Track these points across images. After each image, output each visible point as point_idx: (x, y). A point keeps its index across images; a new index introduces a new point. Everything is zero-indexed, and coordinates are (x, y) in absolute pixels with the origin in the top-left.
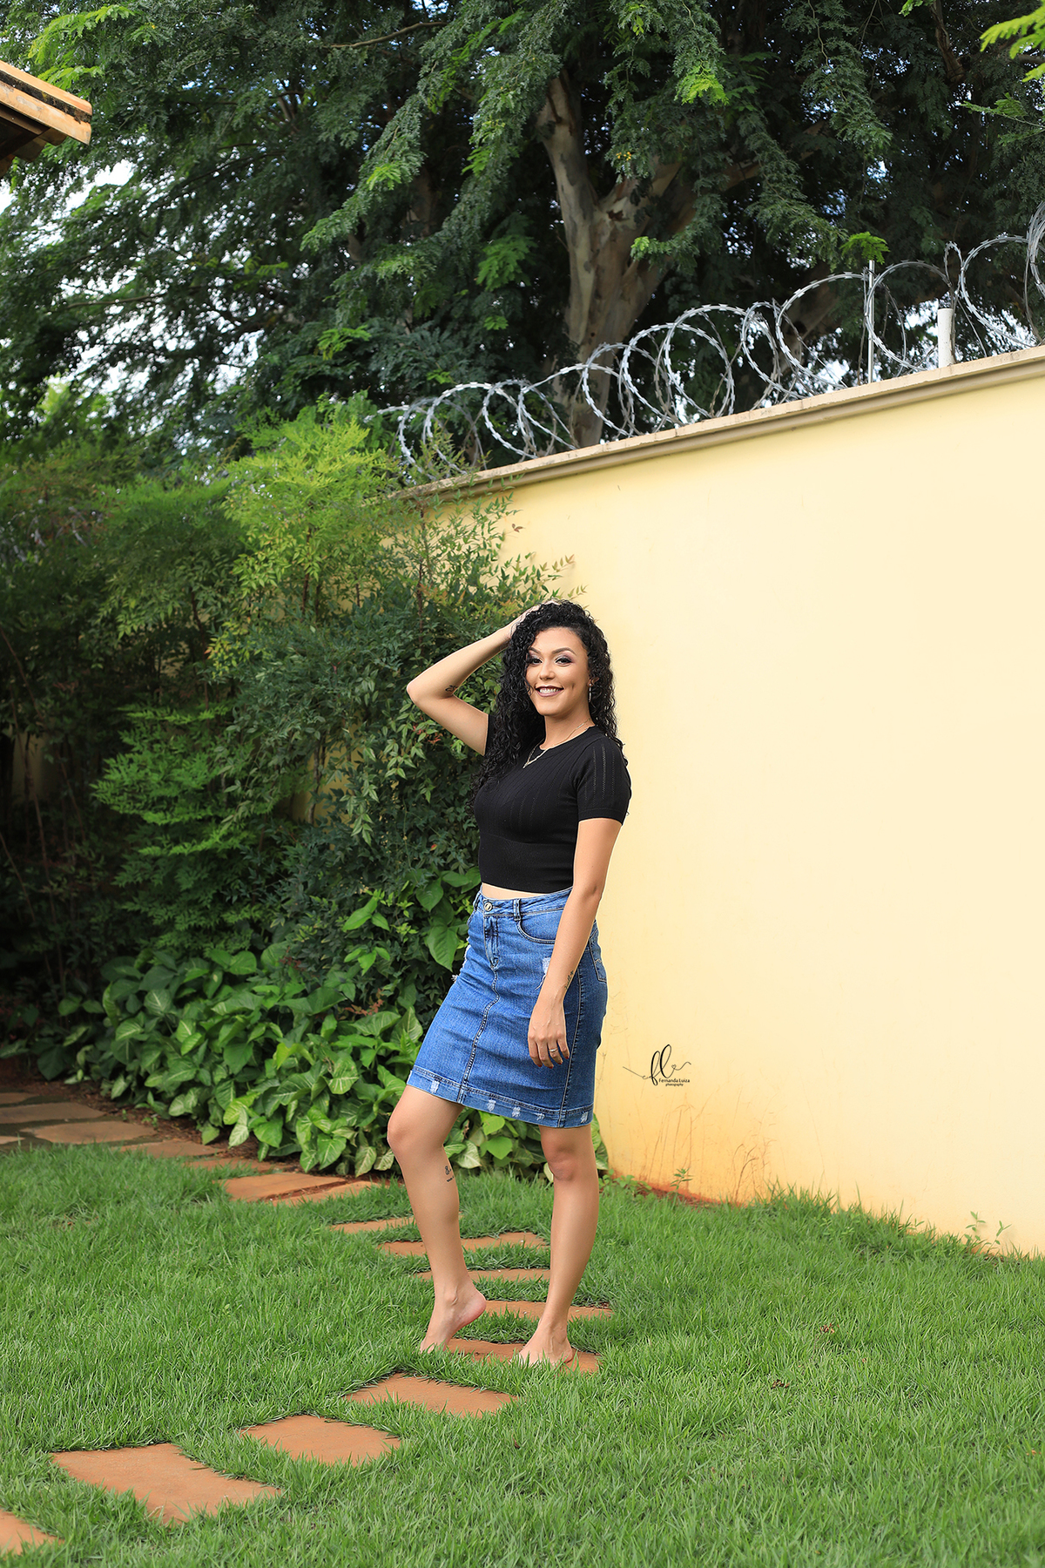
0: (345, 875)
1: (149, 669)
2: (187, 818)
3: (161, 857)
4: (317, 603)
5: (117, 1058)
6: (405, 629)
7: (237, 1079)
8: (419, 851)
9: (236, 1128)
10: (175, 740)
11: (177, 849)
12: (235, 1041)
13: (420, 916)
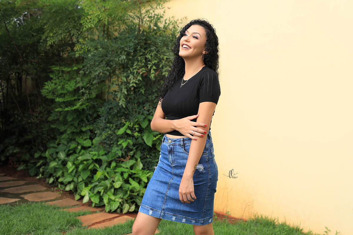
0: (118, 117)
1: (59, 55)
2: (69, 99)
3: (62, 111)
4: (107, 34)
5: (50, 172)
6: (135, 39)
7: (85, 181)
8: (141, 109)
9: (85, 197)
10: (66, 76)
11: (66, 109)
12: (84, 170)
13: (141, 129)
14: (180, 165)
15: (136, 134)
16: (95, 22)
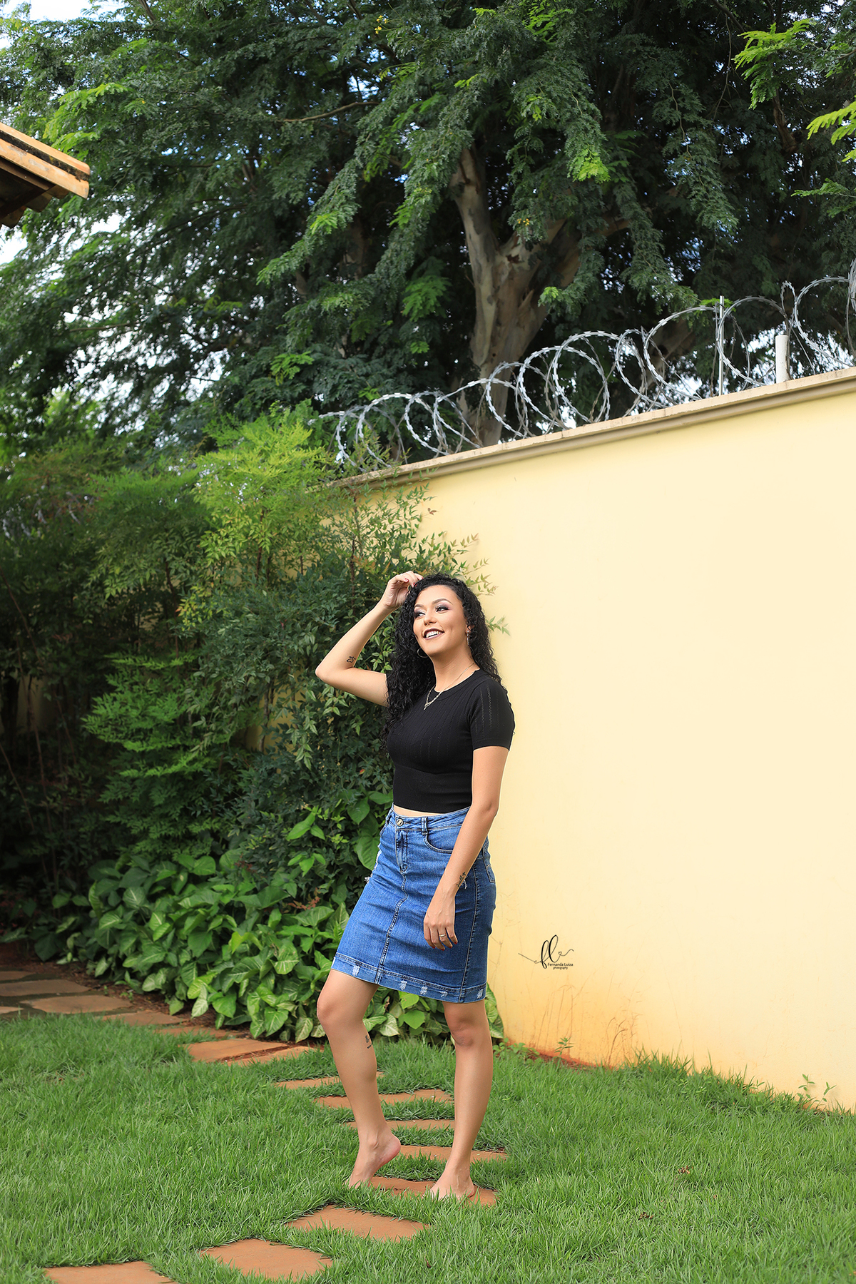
0: (289, 795)
1: (130, 624)
2: (160, 746)
3: (138, 778)
4: (268, 572)
5: (100, 943)
6: (340, 593)
7: (199, 962)
8: (350, 775)
9: (198, 1001)
10: (151, 682)
11: (151, 772)
12: (197, 930)
13: (351, 828)
14: (418, 871)
15: (337, 839)
16: (239, 546)
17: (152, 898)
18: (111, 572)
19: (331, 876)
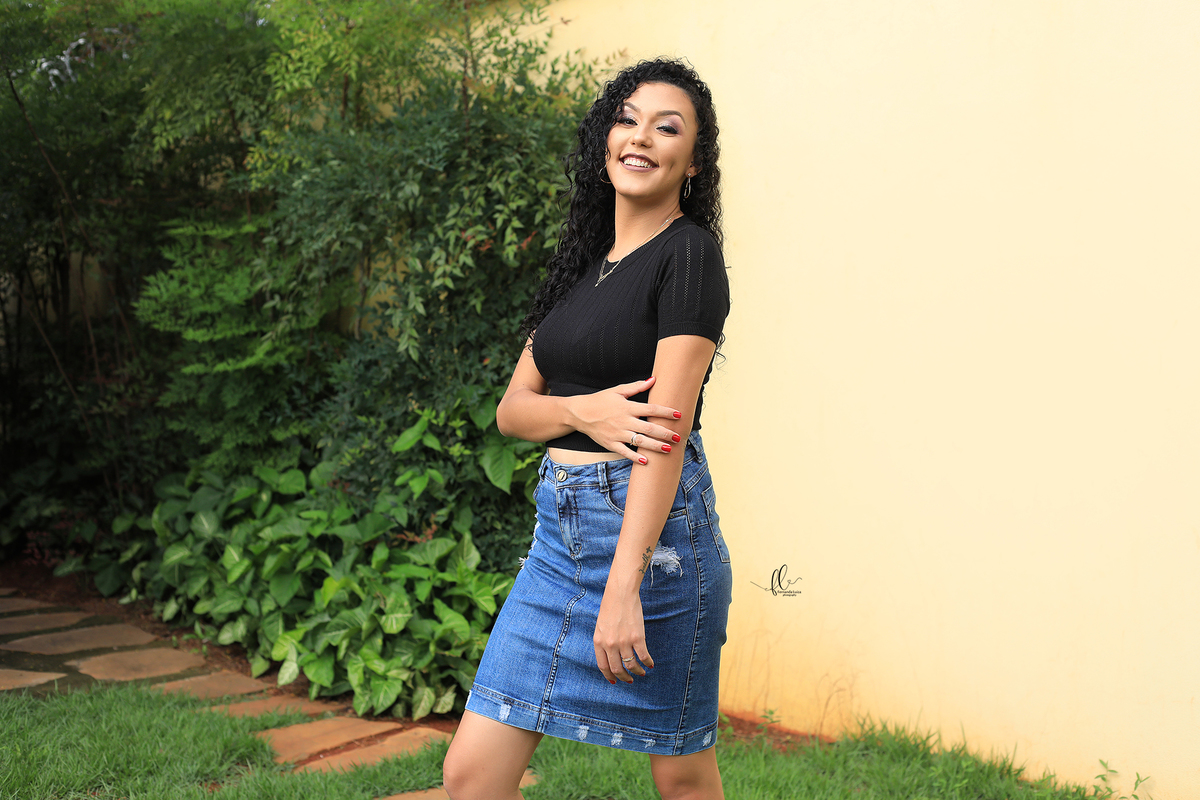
0: (394, 393)
1: (194, 184)
2: (229, 334)
3: (206, 374)
4: (358, 110)
5: (167, 580)
6: (450, 128)
7: (285, 611)
8: (471, 366)
9: (285, 665)
10: (217, 254)
11: (221, 367)
12: (282, 572)
13: (474, 434)
14: (599, 553)
15: (456, 450)
16: (315, 71)
17: (227, 524)
18: (160, 116)
19: (451, 498)
